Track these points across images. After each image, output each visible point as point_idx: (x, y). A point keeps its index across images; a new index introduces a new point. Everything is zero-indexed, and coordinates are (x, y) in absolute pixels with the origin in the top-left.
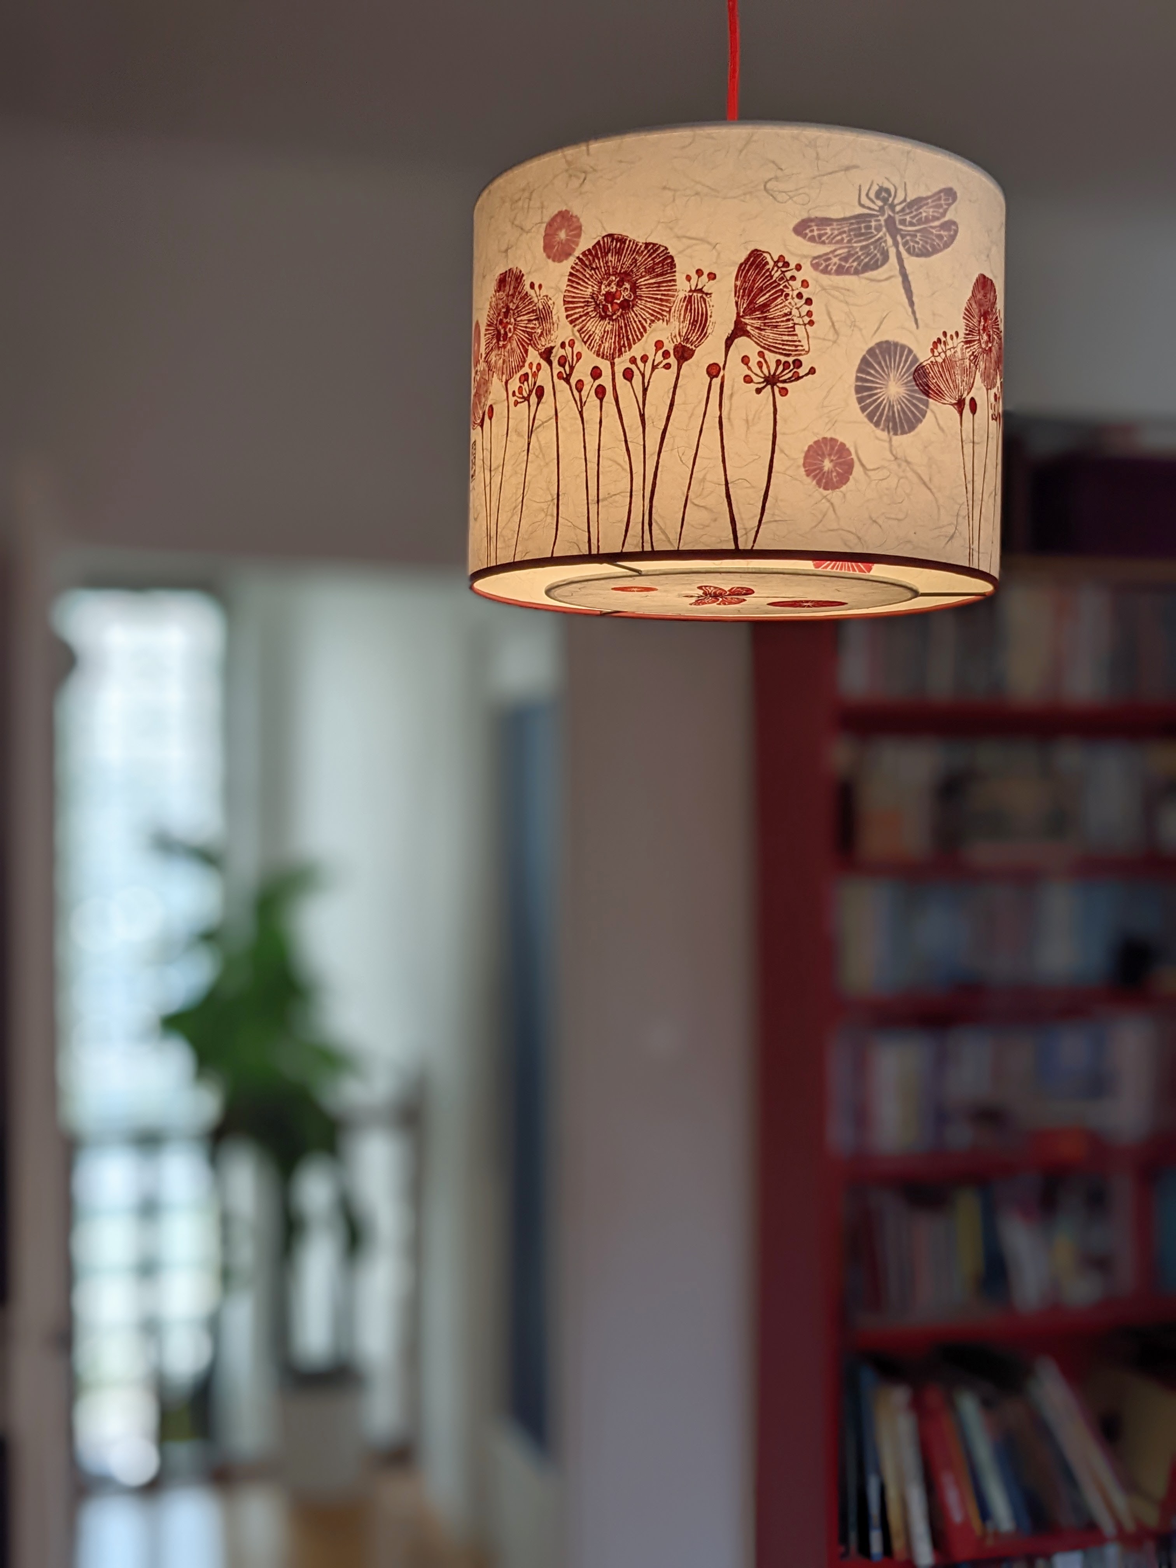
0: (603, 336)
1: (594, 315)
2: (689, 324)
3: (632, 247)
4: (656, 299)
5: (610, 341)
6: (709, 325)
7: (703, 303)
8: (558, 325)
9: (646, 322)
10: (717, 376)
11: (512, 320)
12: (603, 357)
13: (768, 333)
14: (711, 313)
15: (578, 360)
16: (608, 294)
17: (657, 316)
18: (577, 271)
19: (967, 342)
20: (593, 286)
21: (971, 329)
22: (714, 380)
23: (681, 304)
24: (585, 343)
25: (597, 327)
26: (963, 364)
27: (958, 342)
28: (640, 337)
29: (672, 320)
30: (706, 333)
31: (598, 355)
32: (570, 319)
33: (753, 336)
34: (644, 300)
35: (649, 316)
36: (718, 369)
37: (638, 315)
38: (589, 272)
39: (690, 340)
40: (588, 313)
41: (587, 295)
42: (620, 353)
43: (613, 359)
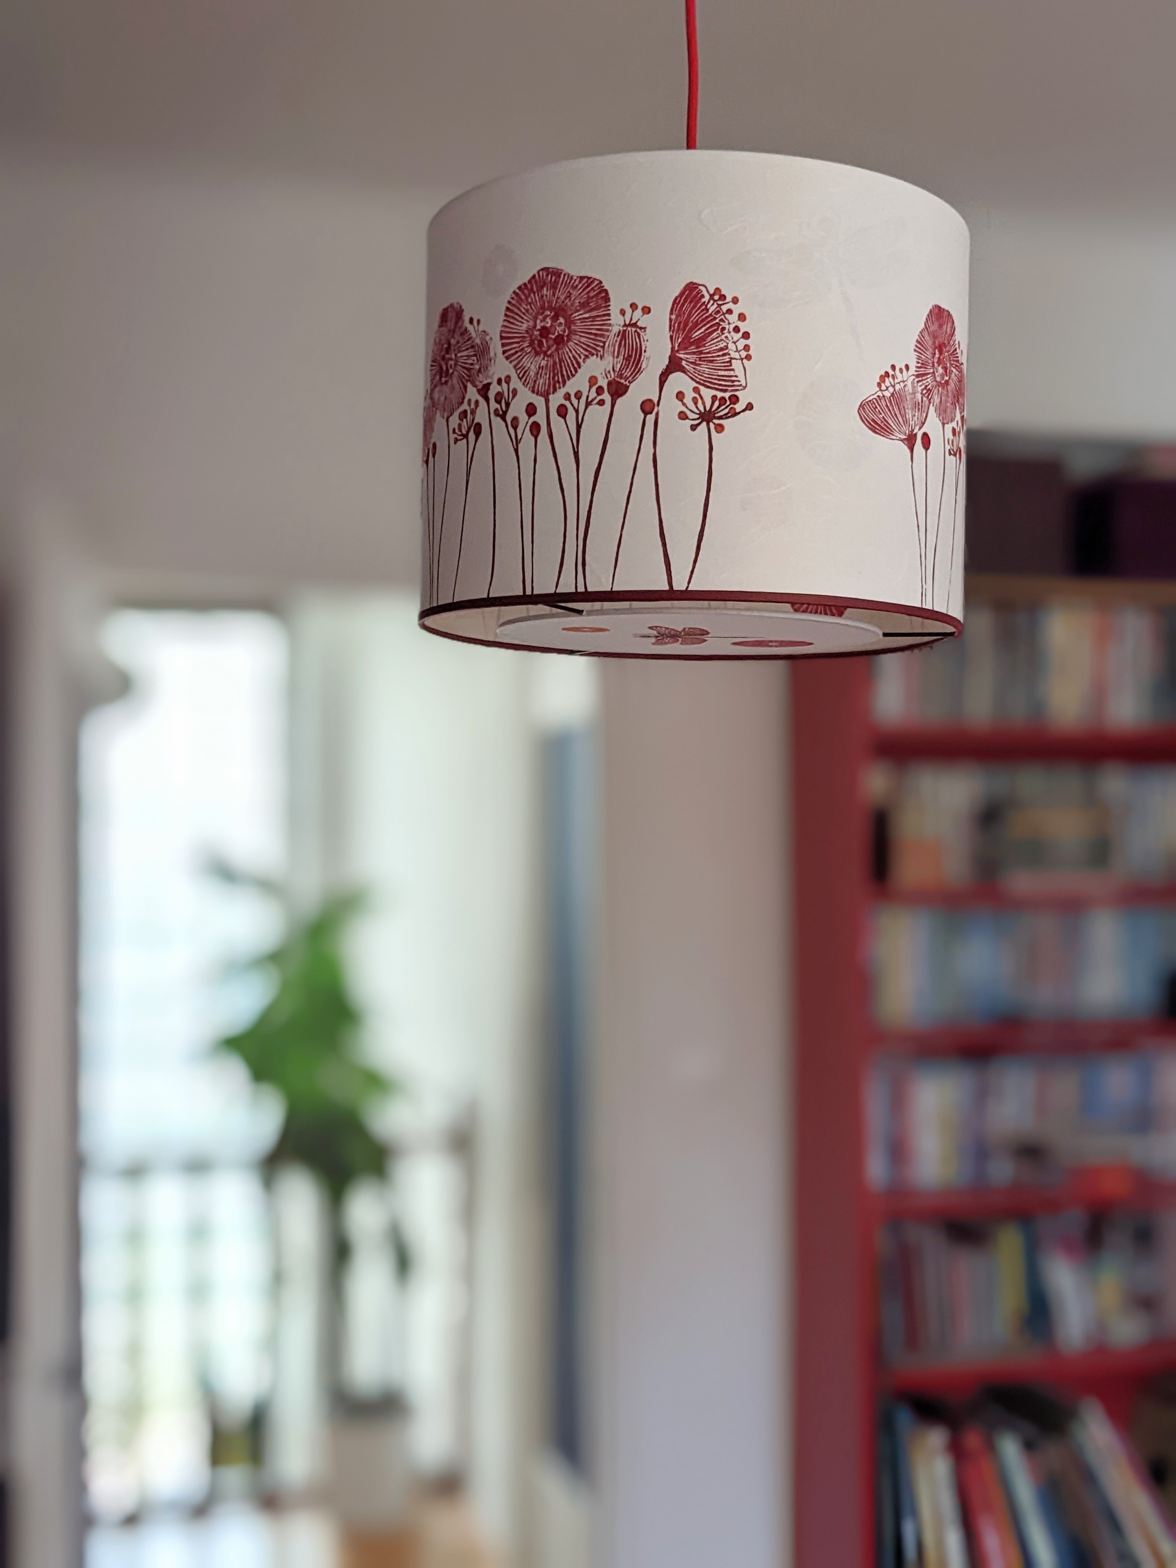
0: (538, 373)
1: (529, 351)
2: (624, 359)
3: (567, 281)
4: (591, 334)
5: (545, 377)
6: (643, 361)
7: (637, 337)
8: (495, 361)
9: (580, 358)
10: (651, 413)
11: (453, 356)
12: (537, 394)
13: (704, 368)
14: (646, 347)
15: (514, 397)
16: (543, 328)
17: (591, 351)
18: (514, 305)
19: (918, 376)
20: (528, 321)
21: (923, 362)
22: (649, 416)
23: (616, 338)
24: (521, 379)
25: (533, 364)
26: (914, 398)
27: (909, 377)
28: (573, 372)
29: (605, 355)
30: (640, 368)
31: (533, 392)
32: (506, 355)
33: (689, 371)
34: (577, 334)
35: (583, 351)
36: (652, 405)
37: (572, 350)
38: (525, 306)
39: (625, 375)
40: (523, 349)
41: (523, 330)
42: (555, 390)
43: (548, 394)
